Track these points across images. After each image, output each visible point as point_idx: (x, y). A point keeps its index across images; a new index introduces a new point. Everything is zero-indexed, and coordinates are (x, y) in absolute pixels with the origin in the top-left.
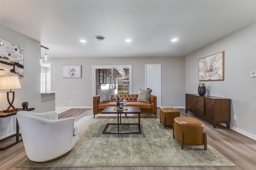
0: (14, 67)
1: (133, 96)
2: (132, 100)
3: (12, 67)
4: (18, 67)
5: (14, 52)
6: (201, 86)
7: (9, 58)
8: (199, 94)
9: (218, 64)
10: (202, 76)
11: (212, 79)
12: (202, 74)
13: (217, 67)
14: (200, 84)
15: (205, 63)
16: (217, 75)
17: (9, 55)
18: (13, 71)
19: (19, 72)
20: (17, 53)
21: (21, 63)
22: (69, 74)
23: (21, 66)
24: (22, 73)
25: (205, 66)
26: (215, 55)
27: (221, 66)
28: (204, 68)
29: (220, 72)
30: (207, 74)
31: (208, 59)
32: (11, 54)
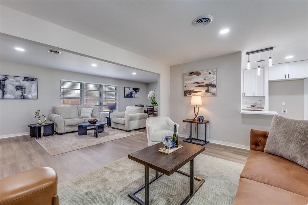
0: (208, 88)
3: (206, 88)
4: (211, 87)
5: (208, 76)
7: (205, 82)
17: (205, 79)
18: (207, 91)
19: (212, 91)
20: (211, 75)
21: (214, 83)
23: (214, 86)
24: (215, 91)
32: (206, 78)
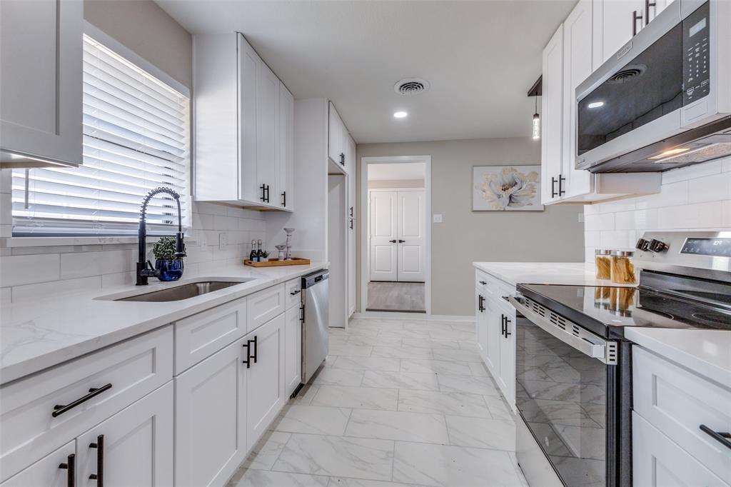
22: (499, 197)
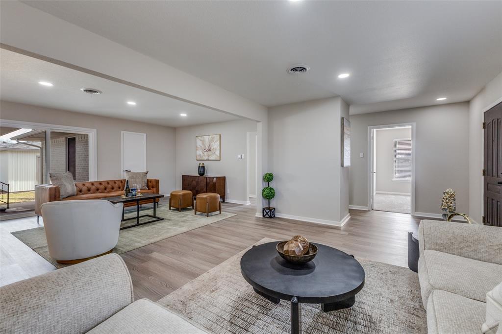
1: (115, 183)
2: (115, 189)
6: (201, 165)
8: (199, 174)
9: (215, 145)
10: (200, 155)
11: (210, 159)
12: (199, 152)
13: (215, 147)
14: (200, 164)
15: (203, 142)
16: (215, 155)
25: (203, 144)
26: (213, 136)
27: (219, 147)
28: (203, 146)
29: (217, 153)
30: (205, 153)
31: (206, 138)
